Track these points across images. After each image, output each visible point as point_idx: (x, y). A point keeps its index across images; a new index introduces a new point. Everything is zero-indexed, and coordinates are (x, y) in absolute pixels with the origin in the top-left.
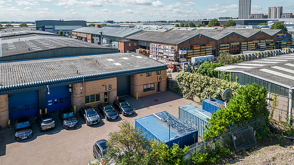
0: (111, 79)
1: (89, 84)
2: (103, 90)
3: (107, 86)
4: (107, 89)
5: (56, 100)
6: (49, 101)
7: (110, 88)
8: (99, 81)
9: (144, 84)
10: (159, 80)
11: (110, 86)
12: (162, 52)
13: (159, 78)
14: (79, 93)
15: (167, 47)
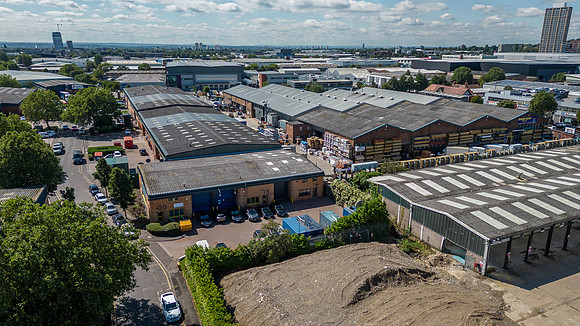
0: (269, 185)
1: (250, 189)
2: (262, 193)
4: (266, 193)
5: (224, 200)
8: (259, 186)
9: (300, 189)
10: (315, 186)
11: (268, 191)
12: (337, 145)
14: (242, 195)
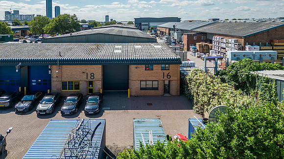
0: (94, 66)
1: (66, 69)
2: (84, 78)
3: (89, 74)
4: (89, 78)
5: (40, 81)
6: (33, 81)
7: (92, 77)
8: (79, 67)
9: (141, 79)
10: (166, 78)
11: (92, 75)
12: (224, 46)
13: (166, 75)
14: (55, 76)
15: (230, 40)
